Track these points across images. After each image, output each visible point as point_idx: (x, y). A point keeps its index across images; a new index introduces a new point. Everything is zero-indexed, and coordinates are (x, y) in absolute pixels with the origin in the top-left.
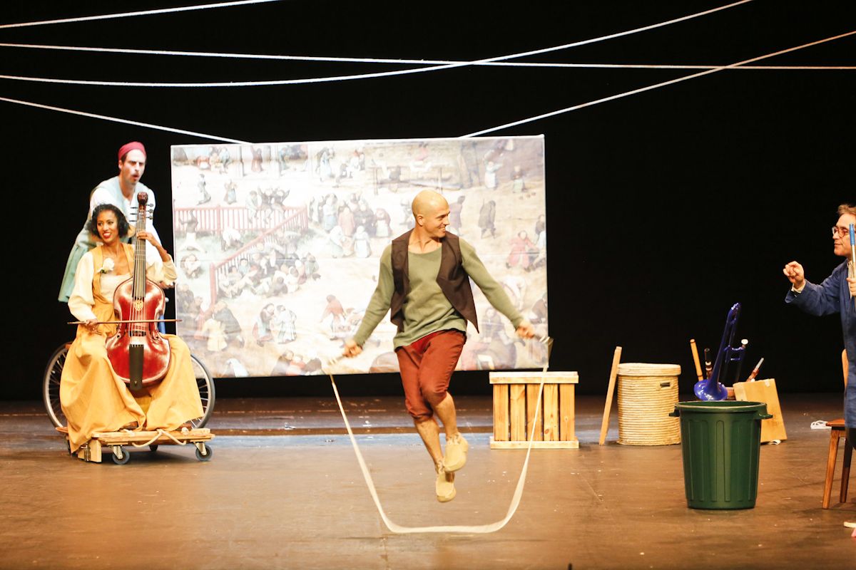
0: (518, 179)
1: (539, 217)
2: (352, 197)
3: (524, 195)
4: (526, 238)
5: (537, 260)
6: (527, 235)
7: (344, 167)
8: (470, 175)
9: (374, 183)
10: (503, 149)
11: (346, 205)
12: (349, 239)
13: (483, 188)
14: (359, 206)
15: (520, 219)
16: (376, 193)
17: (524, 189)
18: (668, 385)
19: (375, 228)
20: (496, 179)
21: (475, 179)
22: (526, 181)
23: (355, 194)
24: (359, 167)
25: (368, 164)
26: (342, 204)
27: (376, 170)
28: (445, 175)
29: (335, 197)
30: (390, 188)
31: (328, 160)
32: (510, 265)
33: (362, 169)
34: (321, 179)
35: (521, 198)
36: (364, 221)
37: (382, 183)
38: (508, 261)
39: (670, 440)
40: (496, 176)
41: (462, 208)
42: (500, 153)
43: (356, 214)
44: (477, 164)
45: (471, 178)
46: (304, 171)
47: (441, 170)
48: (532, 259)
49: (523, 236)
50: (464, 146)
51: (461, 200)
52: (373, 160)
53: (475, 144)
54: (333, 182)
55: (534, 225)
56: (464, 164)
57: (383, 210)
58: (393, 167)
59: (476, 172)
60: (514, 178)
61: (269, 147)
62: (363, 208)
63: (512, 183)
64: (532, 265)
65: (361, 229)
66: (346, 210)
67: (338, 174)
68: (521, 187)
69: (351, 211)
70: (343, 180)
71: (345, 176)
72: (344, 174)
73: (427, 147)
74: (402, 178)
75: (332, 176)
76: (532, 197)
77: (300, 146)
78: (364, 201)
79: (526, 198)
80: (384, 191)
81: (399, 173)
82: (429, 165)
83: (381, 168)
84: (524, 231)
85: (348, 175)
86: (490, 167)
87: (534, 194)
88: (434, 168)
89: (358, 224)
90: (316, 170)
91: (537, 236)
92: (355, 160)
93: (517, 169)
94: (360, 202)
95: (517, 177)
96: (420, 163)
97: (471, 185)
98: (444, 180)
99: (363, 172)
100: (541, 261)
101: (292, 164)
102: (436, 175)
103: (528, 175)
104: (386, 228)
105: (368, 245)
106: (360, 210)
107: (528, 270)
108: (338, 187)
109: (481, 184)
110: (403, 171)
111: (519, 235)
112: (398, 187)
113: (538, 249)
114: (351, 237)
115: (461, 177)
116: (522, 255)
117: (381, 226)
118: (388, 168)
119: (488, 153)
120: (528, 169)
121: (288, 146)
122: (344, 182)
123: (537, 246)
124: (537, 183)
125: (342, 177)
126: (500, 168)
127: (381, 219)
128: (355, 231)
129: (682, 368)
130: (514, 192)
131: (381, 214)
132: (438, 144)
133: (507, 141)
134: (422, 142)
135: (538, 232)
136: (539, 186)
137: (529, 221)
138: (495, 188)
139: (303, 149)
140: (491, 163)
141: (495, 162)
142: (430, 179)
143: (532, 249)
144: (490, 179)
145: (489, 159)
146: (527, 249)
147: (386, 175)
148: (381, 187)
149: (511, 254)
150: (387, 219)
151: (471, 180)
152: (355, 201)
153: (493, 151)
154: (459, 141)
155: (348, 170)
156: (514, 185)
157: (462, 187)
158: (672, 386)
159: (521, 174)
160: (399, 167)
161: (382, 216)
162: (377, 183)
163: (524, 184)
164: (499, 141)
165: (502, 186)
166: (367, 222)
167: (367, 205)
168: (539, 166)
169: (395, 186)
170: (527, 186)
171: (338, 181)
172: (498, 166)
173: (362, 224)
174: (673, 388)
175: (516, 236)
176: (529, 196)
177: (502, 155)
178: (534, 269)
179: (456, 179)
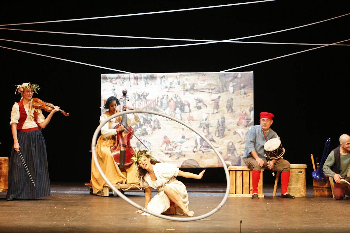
0: (242, 89)
1: (251, 105)
2: (174, 96)
3: (245, 96)
4: (246, 114)
5: (250, 123)
6: (246, 112)
7: (171, 83)
8: (223, 87)
9: (183, 90)
10: (236, 77)
11: (172, 99)
12: (173, 113)
13: (228, 93)
14: (177, 100)
15: (243, 106)
16: (184, 94)
17: (245, 93)
18: (301, 172)
19: (184, 108)
20: (233, 89)
21: (225, 89)
22: (245, 90)
23: (175, 95)
24: (178, 84)
25: (181, 83)
26: (170, 99)
27: (184, 85)
28: (213, 87)
29: (168, 96)
30: (190, 92)
31: (165, 81)
32: (239, 124)
33: (179, 84)
34: (162, 88)
35: (244, 97)
36: (179, 106)
37: (187, 90)
38: (238, 123)
39: (302, 195)
40: (233, 88)
41: (219, 101)
42: (235, 79)
43: (176, 103)
44: (226, 83)
45: (224, 88)
46: (155, 85)
47: (211, 85)
48: (248, 122)
49: (244, 112)
50: (220, 76)
51: (219, 97)
52: (183, 81)
53: (225, 75)
54: (167, 90)
55: (249, 108)
56: (220, 83)
57: (187, 101)
58: (191, 84)
59: (225, 86)
60: (241, 89)
61: (141, 75)
62: (179, 100)
63: (240, 91)
64: (248, 125)
65: (178, 109)
66: (172, 101)
67: (169, 87)
68: (243, 93)
69: (174, 102)
70: (171, 89)
71: (172, 87)
72: (171, 86)
73: (205, 76)
74: (195, 88)
75: (166, 87)
76: (248, 97)
77: (153, 75)
78: (179, 98)
79: (245, 97)
80: (187, 93)
81: (194, 86)
82: (206, 83)
83: (186, 84)
84: (245, 111)
85: (173, 87)
86: (231, 84)
87: (249, 95)
88: (208, 84)
89: (177, 107)
90: (160, 85)
91: (250, 113)
92: (176, 81)
93: (242, 85)
94: (178, 98)
95: (242, 88)
96: (202, 82)
97: (223, 92)
98: (212, 89)
99: (179, 86)
100: (251, 123)
101: (150, 82)
102: (209, 87)
103: (247, 88)
104: (188, 109)
105: (181, 115)
106: (178, 101)
107: (246, 126)
108: (169, 91)
109: (227, 91)
110: (195, 85)
111: (243, 112)
112: (193, 92)
113: (250, 118)
114: (174, 112)
115: (219, 88)
116: (244, 121)
117: (186, 108)
118: (189, 84)
119: (230, 79)
120: (247, 85)
121: (149, 75)
122: (171, 90)
123: (250, 117)
124: (250, 91)
125: (170, 87)
126: (235, 85)
127: (186, 105)
128: (175, 110)
129: (307, 165)
130: (241, 95)
131: (186, 103)
132: (210, 75)
133: (238, 74)
134: (203, 74)
135: (250, 111)
136: (251, 92)
137: (247, 106)
138: (233, 93)
139: (155, 76)
140: (231, 83)
141: (233, 82)
142: (206, 89)
143: (248, 118)
144: (231, 89)
145: (231, 81)
146: (246, 118)
147: (188, 87)
148: (186, 92)
149: (239, 120)
150: (189, 105)
151: (223, 89)
152: (176, 97)
153: (232, 78)
154: (218, 74)
155: (173, 85)
156: (241, 92)
157: (219, 92)
158: (303, 173)
159: (244, 87)
160: (194, 84)
161: (187, 104)
162: (185, 90)
163: (245, 91)
164: (235, 74)
165: (236, 92)
166: (180, 106)
167: (180, 99)
168: (251, 84)
169: (192, 91)
170: (246, 92)
171: (169, 89)
172: (234, 84)
173: (178, 107)
174: (303, 174)
175: (242, 113)
176: (247, 96)
177: (236, 79)
178: (249, 126)
179: (217, 89)
